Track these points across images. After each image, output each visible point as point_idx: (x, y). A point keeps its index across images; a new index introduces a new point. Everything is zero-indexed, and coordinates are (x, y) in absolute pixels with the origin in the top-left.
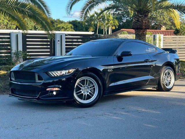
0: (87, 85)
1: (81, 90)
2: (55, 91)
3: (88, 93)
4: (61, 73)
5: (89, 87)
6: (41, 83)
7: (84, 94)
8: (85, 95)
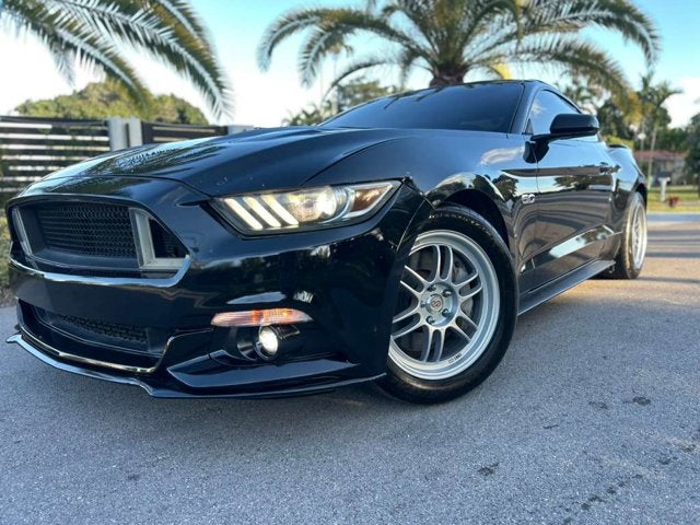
0: (448, 279)
1: (417, 310)
2: (274, 327)
3: (453, 324)
4: (310, 205)
5: (457, 287)
6: (174, 272)
7: (432, 329)
8: (437, 333)
